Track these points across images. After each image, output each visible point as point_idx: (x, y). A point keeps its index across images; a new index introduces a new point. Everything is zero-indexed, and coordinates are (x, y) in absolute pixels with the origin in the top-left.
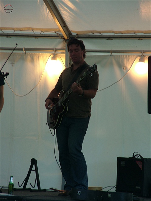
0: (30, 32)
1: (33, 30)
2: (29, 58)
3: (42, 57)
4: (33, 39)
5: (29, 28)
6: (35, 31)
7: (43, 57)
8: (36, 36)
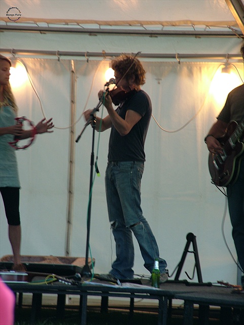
0: (189, 29)
1: (193, 24)
2: (185, 69)
3: (206, 68)
4: (193, 39)
5: (186, 22)
6: (196, 26)
7: (208, 68)
8: (197, 35)
